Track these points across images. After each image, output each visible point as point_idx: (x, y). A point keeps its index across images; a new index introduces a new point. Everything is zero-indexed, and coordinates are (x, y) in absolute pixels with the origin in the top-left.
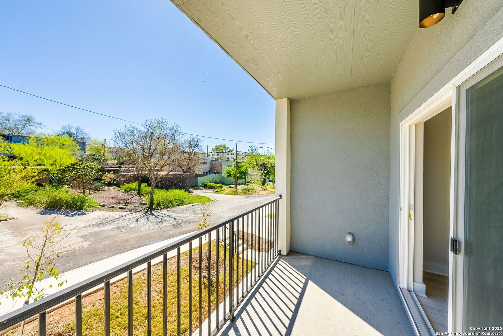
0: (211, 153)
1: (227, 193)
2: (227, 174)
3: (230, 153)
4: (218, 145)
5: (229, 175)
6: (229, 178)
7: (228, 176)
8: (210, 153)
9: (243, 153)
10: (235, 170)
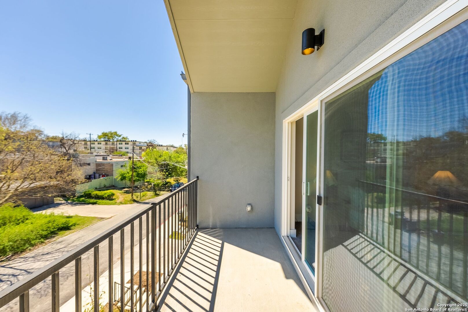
0: (97, 141)
1: (121, 203)
2: (120, 177)
3: (124, 143)
4: (107, 131)
5: (123, 178)
6: (124, 181)
7: (122, 180)
8: (94, 141)
9: (140, 143)
10: (132, 172)
